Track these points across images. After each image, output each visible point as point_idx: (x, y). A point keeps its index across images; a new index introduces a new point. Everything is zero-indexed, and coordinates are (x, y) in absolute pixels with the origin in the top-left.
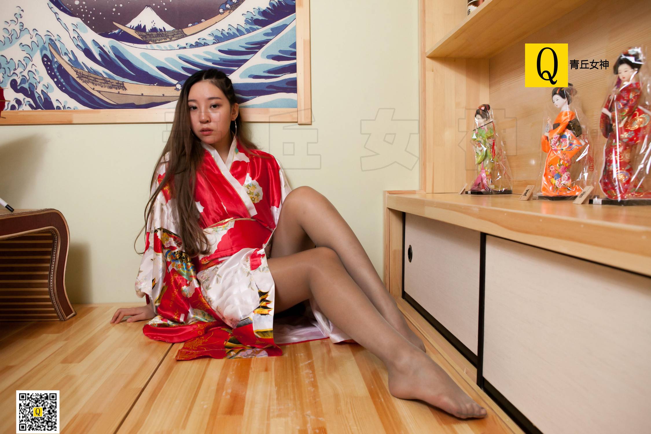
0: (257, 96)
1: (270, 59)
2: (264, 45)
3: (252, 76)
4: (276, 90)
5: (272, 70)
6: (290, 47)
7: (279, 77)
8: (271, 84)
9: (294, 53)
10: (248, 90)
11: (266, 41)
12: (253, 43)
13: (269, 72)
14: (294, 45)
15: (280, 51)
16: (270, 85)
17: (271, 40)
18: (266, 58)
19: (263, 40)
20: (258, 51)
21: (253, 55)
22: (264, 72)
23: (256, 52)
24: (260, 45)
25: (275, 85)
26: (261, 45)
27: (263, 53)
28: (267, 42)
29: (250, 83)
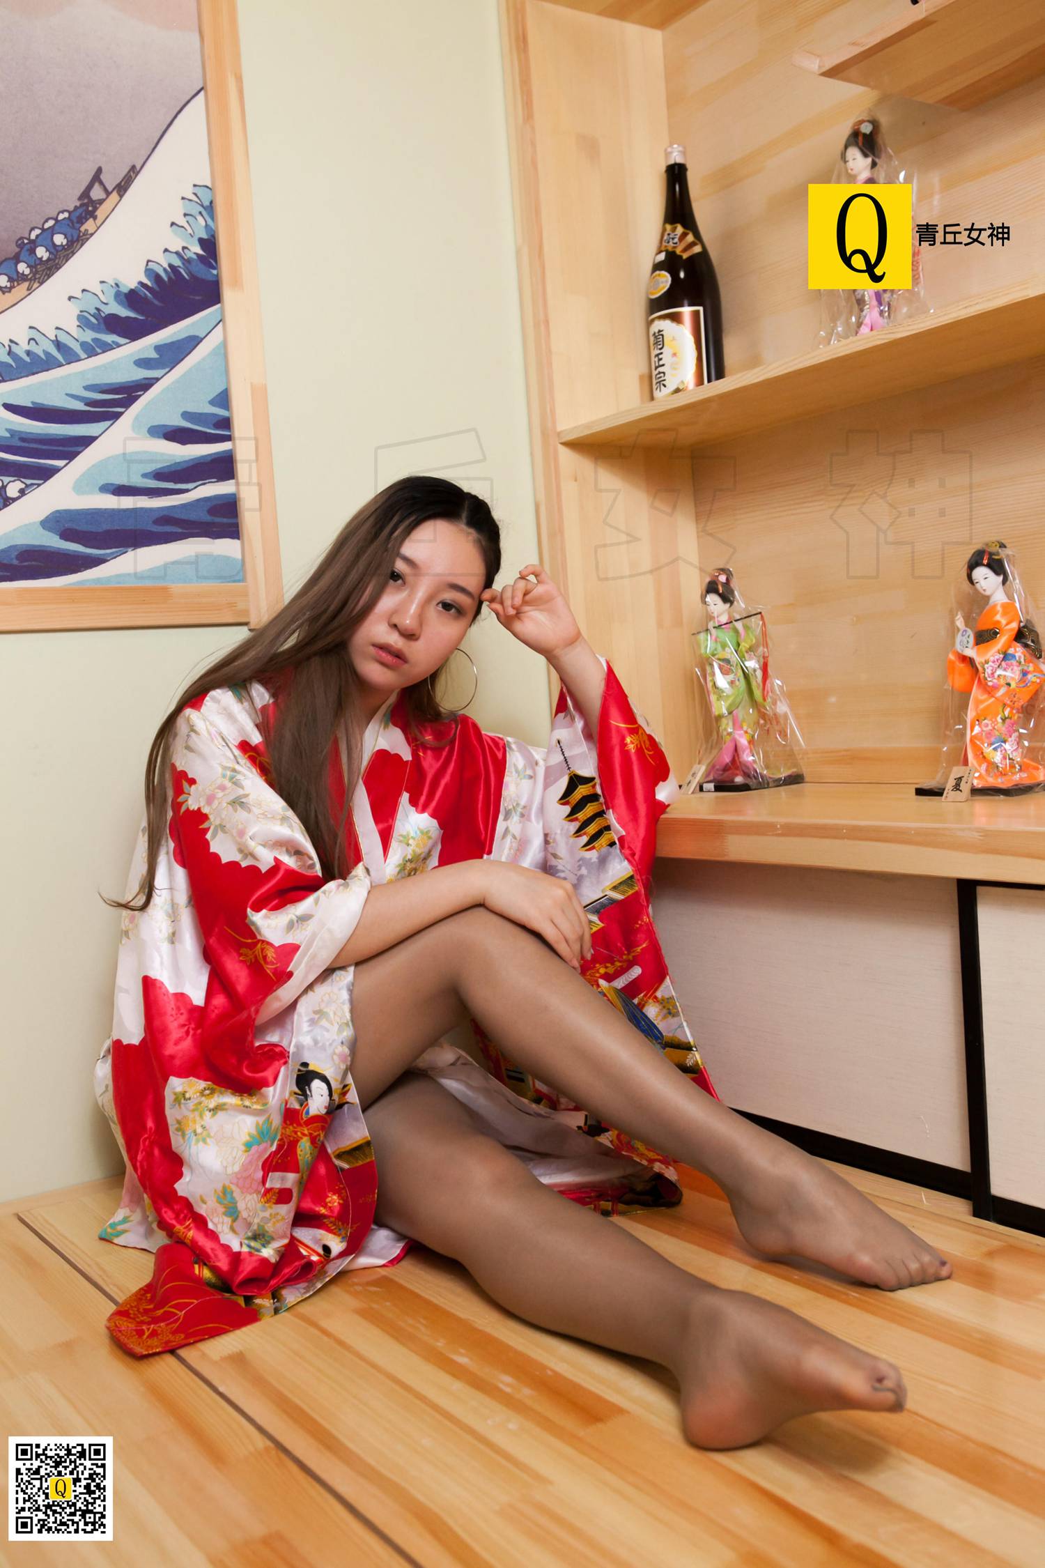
0: (130, 550)
1: (159, 437)
2: (140, 396)
3: (112, 488)
4: (180, 530)
5: (166, 470)
6: (212, 402)
7: (187, 491)
8: (165, 513)
9: (226, 423)
10: (100, 530)
11: (144, 382)
12: (105, 388)
13: (158, 475)
14: (223, 399)
15: (186, 415)
16: (162, 514)
17: (157, 380)
18: (148, 435)
19: (134, 379)
20: (121, 414)
21: (108, 423)
22: (145, 476)
23: (117, 416)
24: (129, 393)
25: (177, 515)
26: (130, 395)
27: (137, 418)
28: (146, 385)
29: (106, 509)
